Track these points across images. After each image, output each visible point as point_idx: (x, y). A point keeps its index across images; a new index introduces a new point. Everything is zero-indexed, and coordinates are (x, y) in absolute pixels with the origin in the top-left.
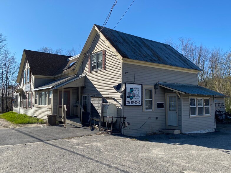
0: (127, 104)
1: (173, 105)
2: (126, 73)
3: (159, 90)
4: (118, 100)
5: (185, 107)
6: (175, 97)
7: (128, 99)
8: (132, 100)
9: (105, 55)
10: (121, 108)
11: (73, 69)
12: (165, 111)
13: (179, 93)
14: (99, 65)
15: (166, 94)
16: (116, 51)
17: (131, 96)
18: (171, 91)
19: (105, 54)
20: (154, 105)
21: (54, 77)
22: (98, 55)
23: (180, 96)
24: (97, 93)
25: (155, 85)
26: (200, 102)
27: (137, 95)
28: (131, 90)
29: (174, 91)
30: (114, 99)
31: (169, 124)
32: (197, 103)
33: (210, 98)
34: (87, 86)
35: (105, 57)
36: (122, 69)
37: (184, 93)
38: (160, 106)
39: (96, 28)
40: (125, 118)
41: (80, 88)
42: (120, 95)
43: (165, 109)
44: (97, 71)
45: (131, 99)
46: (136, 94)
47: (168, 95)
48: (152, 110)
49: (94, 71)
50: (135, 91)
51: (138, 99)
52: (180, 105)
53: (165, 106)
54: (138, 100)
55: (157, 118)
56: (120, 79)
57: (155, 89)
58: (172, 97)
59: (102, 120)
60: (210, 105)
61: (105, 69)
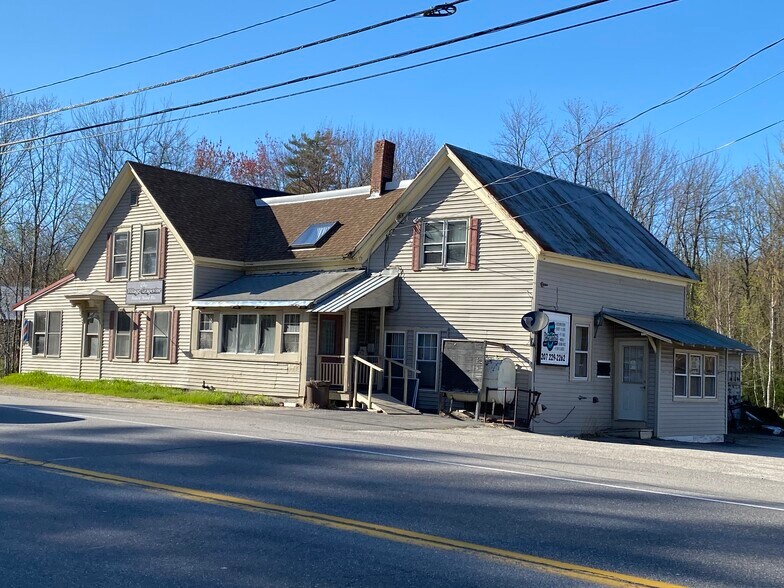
0: (542, 361)
1: (633, 368)
2: (543, 285)
3: (602, 328)
4: (518, 351)
5: (666, 376)
6: (642, 348)
7: (544, 350)
8: (551, 352)
9: (479, 232)
10: (530, 369)
11: (351, 253)
12: (613, 383)
13: (654, 339)
14: (454, 254)
15: (616, 339)
16: (521, 229)
17: (550, 343)
18: (637, 335)
19: (479, 228)
20: (591, 368)
21: (247, 264)
22: (453, 227)
23: (654, 347)
24: (446, 330)
25: (597, 316)
26: (695, 362)
27: (561, 340)
28: (552, 327)
29: (645, 333)
30: (505, 347)
31: (622, 415)
32: (689, 365)
33: (717, 354)
34: (402, 306)
35: (479, 236)
36: (535, 276)
37: (670, 341)
38: (603, 369)
39: (451, 155)
40: (537, 394)
41: (383, 311)
42: (529, 338)
43: (613, 378)
44: (447, 269)
45: (550, 349)
46: (560, 337)
47: (623, 343)
48: (586, 379)
49: (430, 266)
50: (558, 329)
51: (562, 349)
52: (653, 369)
53: (613, 370)
54: (561, 353)
55: (595, 400)
56: (530, 299)
57: (596, 325)
58: (635, 347)
59: (483, 399)
60: (718, 373)
61: (477, 269)
